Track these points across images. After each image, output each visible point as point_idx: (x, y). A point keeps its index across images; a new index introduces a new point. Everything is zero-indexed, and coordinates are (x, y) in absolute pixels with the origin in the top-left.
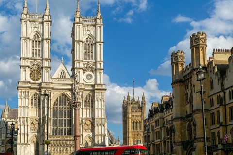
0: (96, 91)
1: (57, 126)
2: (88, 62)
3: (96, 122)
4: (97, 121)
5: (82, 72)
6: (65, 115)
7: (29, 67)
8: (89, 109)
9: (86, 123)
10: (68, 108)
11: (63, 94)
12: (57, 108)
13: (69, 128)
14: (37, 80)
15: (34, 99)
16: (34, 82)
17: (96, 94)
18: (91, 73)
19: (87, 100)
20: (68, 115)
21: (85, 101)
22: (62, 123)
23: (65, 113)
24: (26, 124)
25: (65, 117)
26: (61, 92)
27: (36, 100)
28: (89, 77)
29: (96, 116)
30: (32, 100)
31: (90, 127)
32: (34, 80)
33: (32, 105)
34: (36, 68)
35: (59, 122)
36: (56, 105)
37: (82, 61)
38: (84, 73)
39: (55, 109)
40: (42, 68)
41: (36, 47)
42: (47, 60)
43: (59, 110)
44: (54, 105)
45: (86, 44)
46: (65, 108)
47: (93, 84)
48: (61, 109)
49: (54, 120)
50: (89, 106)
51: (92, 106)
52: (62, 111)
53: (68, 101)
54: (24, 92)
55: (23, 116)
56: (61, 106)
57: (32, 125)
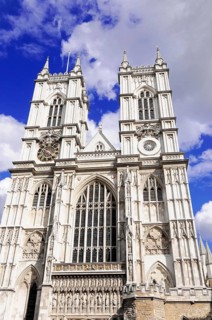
0: (164, 166)
1: (82, 244)
2: (145, 123)
3: (172, 231)
4: (176, 227)
5: (134, 139)
6: (102, 219)
7: (38, 141)
8: (155, 204)
9: (149, 236)
10: (108, 205)
11: (97, 180)
12: (84, 206)
13: (110, 247)
14: (49, 159)
15: (40, 193)
16: (44, 163)
17: (166, 172)
18: (154, 139)
19: (150, 188)
20: (108, 219)
21: (145, 189)
22: (95, 239)
23: (102, 215)
24: (12, 242)
25: (102, 224)
26: (94, 174)
27: (43, 194)
28: (150, 146)
29: (171, 217)
30: (37, 194)
31: (159, 243)
32: (45, 160)
33: (35, 204)
34: (50, 141)
35: (89, 236)
36: (84, 201)
37: (133, 121)
38: (139, 140)
39: (81, 208)
40: (61, 139)
41: (56, 113)
42: (70, 126)
43: (90, 211)
44: (79, 201)
45: (140, 100)
46: (102, 205)
47: (158, 156)
48: (93, 208)
49: (77, 231)
50: (153, 198)
51: (160, 198)
52: (96, 211)
53: (108, 191)
54: (21, 180)
55: (11, 225)
56: (93, 203)
57: (30, 244)
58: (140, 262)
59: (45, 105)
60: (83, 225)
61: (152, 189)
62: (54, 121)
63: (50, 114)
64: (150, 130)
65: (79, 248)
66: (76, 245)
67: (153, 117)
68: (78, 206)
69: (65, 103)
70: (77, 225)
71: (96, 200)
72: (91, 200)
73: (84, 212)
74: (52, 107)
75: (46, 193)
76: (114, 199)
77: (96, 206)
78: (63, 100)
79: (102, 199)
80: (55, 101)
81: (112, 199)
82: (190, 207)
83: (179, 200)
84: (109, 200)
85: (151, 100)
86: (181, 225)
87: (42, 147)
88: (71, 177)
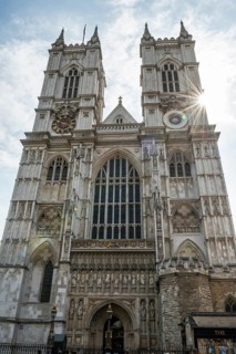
0: (193, 140)
1: (102, 221)
2: (171, 95)
3: (204, 208)
4: (207, 204)
5: (158, 112)
6: (124, 195)
7: (52, 112)
8: (182, 180)
9: (177, 213)
11: (118, 154)
12: (104, 181)
13: (134, 224)
14: (66, 132)
15: (55, 167)
16: (59, 135)
17: (195, 146)
18: (181, 112)
19: (176, 163)
21: (172, 165)
23: (124, 191)
25: (124, 201)
26: (115, 148)
27: (58, 168)
28: (175, 120)
29: (203, 192)
30: (51, 168)
32: (60, 132)
33: (49, 178)
34: (66, 113)
35: (110, 213)
36: (104, 176)
37: (158, 94)
38: (164, 113)
39: (101, 184)
40: (78, 110)
41: (71, 85)
42: (87, 98)
43: (111, 187)
44: (99, 176)
45: (163, 73)
46: (124, 181)
47: (186, 129)
48: (114, 183)
49: (96, 207)
50: (180, 174)
51: (189, 174)
52: (117, 187)
53: (131, 166)
54: (34, 151)
55: (23, 199)
56: (114, 178)
57: (44, 220)
58: (168, 240)
59: (60, 75)
60: (103, 201)
61: (179, 164)
62: (70, 93)
63: (66, 85)
64: (177, 102)
65: (98, 225)
66: (95, 222)
67: (178, 90)
68: (97, 181)
69: (82, 74)
70: (96, 201)
71: (118, 175)
72: (111, 175)
73: (104, 187)
74: (67, 78)
75: (62, 167)
76: (137, 174)
77: (118, 181)
78: (79, 70)
79: (124, 174)
80: (71, 72)
81: (135, 173)
82: (223, 183)
83: (211, 176)
84: (131, 175)
85: (176, 73)
86: (214, 202)
87: (57, 118)
88: (89, 150)
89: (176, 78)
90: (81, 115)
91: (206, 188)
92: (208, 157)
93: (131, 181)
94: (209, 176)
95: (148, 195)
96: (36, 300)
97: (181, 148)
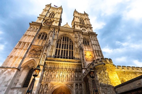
0: (90, 35)
1: (59, 54)
3: (95, 53)
5: (79, 27)
7: (44, 19)
8: (87, 46)
9: (85, 55)
12: (61, 42)
15: (42, 35)
17: (91, 37)
18: (85, 29)
23: (68, 46)
24: (24, 48)
25: (67, 49)
26: (66, 33)
30: (40, 35)
32: (46, 25)
33: (39, 38)
34: (49, 21)
35: (62, 52)
36: (61, 40)
37: (79, 23)
38: (81, 28)
39: (59, 43)
40: (54, 21)
41: (52, 16)
42: (57, 19)
43: (63, 44)
44: (59, 40)
45: (80, 20)
46: (68, 43)
47: (88, 33)
49: (57, 50)
50: (86, 44)
51: (89, 44)
52: (65, 45)
53: (70, 39)
54: (35, 28)
55: (25, 41)
56: (64, 42)
57: (33, 51)
59: (48, 12)
60: (60, 48)
61: (85, 41)
64: (84, 26)
65: (57, 56)
66: (56, 54)
67: (84, 24)
69: (56, 14)
70: (57, 48)
71: (66, 41)
72: (63, 41)
73: (60, 44)
74: (51, 14)
75: (45, 36)
76: (72, 42)
77: (65, 43)
78: (55, 13)
79: (68, 41)
80: (52, 13)
81: (71, 42)
82: (100, 47)
83: (96, 45)
84: (70, 42)
85: (83, 21)
86: (98, 52)
87: (46, 22)
88: (57, 31)
89: (84, 22)
90: (54, 22)
91: (95, 48)
92: (95, 40)
93: (70, 43)
94: (95, 45)
95: (76, 47)
96: (20, 86)
97: (86, 37)
